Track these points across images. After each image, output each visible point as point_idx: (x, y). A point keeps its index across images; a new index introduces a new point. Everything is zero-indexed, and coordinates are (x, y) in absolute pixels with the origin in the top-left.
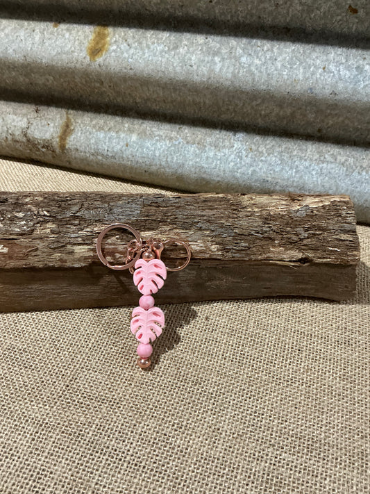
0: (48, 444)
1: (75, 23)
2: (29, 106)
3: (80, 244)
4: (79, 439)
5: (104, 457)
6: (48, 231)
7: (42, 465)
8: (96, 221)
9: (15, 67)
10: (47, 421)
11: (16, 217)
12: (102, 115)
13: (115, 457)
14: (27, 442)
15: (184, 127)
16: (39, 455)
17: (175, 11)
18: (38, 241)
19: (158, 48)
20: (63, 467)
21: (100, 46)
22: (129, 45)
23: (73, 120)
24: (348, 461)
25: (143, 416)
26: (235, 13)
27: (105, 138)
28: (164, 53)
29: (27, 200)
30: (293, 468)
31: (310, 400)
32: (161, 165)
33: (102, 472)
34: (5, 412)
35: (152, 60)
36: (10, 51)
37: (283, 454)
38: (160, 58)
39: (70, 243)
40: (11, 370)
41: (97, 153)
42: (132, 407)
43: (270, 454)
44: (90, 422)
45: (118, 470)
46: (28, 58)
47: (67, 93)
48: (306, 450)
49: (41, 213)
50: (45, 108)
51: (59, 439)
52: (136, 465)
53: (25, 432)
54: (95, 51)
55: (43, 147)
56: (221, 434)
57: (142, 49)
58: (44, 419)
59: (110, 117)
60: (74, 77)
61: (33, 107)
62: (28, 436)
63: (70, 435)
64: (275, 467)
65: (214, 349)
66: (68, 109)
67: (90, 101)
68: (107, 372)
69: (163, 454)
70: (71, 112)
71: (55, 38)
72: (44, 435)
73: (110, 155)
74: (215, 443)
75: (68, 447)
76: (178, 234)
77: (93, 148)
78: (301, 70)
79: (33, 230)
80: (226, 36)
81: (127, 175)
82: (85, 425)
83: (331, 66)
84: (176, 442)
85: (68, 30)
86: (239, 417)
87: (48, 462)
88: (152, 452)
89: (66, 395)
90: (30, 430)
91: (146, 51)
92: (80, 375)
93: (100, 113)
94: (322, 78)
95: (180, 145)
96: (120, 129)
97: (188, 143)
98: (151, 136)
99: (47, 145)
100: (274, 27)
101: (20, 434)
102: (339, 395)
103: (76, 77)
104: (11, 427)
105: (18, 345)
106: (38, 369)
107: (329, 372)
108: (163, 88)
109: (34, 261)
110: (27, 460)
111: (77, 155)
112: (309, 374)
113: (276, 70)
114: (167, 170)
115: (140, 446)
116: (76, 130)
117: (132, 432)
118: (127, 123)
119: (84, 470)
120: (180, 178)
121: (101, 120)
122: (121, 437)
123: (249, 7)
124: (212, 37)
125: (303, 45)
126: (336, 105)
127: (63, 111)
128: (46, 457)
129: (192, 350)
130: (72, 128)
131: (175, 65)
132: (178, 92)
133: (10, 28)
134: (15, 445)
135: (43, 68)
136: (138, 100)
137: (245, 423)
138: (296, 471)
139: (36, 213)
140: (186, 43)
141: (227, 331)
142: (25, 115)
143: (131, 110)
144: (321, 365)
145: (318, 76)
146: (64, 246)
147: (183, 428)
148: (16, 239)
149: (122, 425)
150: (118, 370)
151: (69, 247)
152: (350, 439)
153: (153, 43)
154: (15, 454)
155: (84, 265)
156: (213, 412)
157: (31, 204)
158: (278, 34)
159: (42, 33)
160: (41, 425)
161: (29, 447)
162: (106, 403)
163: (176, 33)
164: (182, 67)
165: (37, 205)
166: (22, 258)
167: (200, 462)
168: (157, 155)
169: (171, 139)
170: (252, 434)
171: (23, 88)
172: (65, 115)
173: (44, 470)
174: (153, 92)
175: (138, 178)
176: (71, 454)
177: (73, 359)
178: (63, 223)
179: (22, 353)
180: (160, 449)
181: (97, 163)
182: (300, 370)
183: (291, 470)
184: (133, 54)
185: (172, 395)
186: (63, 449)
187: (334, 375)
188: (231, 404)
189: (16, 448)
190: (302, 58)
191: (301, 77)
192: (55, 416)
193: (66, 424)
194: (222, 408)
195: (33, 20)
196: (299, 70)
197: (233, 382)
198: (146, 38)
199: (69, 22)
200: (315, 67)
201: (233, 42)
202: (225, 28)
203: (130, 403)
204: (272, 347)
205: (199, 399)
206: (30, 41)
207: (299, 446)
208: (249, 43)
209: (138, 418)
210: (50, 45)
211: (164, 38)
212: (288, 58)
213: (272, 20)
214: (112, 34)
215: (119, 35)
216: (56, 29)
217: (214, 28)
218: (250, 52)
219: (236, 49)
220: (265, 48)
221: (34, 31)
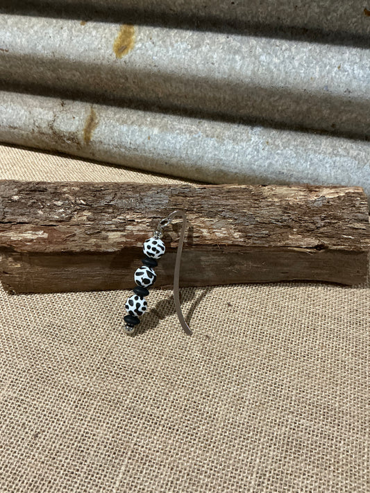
0: (90, 410)
1: (102, 22)
2: (55, 100)
3: (113, 231)
4: (118, 405)
5: (142, 421)
6: (85, 218)
7: (86, 429)
8: (128, 209)
9: (43, 63)
10: (88, 390)
11: (55, 205)
12: (125, 109)
13: (151, 421)
14: (71, 409)
15: (204, 121)
16: (82, 420)
17: (198, 11)
18: (75, 228)
19: (182, 47)
20: (105, 430)
21: (126, 43)
22: (153, 43)
23: (97, 114)
24: (360, 427)
25: (174, 386)
26: (256, 13)
27: (128, 131)
28: (187, 52)
29: (64, 190)
30: (311, 432)
31: (325, 374)
32: (181, 157)
33: (139, 434)
34: (49, 382)
35: (176, 58)
36: (39, 47)
37: (302, 420)
38: (183, 56)
39: (104, 230)
40: (52, 345)
41: (120, 146)
42: (164, 378)
43: (290, 420)
44: (127, 391)
45: (154, 432)
46: (56, 54)
47: (92, 88)
48: (322, 417)
49: (78, 201)
50: (71, 102)
51: (100, 406)
52: (170, 428)
53: (68, 400)
54: (121, 49)
55: (68, 140)
56: (245, 402)
57: (166, 47)
58: (86, 389)
59: (133, 111)
60: (100, 73)
61: (59, 101)
62: (72, 403)
63: (110, 402)
64: (294, 431)
65: (235, 328)
66: (93, 103)
67: (114, 96)
68: (139, 346)
69: (194, 419)
70: (95, 106)
71: (82, 35)
72: (86, 402)
73: (133, 147)
74: (239, 410)
75: (108, 412)
76: (203, 222)
77: (116, 140)
78: (318, 69)
79: (71, 218)
80: (246, 35)
81: (148, 167)
82: (122, 393)
83: (345, 66)
84: (204, 408)
85: (94, 27)
86: (261, 387)
87: (91, 426)
88: (184, 417)
89: (104, 367)
90: (73, 398)
91: (170, 49)
92: (115, 349)
93: (123, 107)
94: (337, 76)
95: (200, 139)
96: (143, 123)
97: (207, 136)
98: (172, 129)
99: (73, 137)
100: (293, 27)
101: (64, 402)
102: (352, 369)
103: (102, 72)
104: (55, 396)
105: (57, 322)
106: (77, 344)
107: (342, 349)
108: (185, 84)
109: (72, 246)
110: (72, 424)
111: (101, 148)
112: (323, 350)
113: (294, 68)
114: (187, 162)
115: (173, 411)
116: (101, 124)
117: (165, 400)
118: (149, 117)
119: (123, 433)
120: (199, 170)
121: (124, 114)
122: (156, 404)
123: (270, 9)
124: (233, 36)
125: (320, 45)
126: (350, 102)
127: (88, 105)
128: (89, 422)
129: (216, 328)
130: (97, 121)
131: (197, 62)
132: (199, 89)
133: (39, 25)
134: (60, 411)
135: (70, 64)
136: (160, 95)
137: (266, 393)
138: (313, 435)
139: (73, 201)
140: (208, 41)
141: (247, 312)
142: (51, 108)
143: (153, 104)
144: (334, 343)
145: (334, 75)
146: (99, 232)
147: (211, 396)
148: (55, 226)
149: (156, 393)
150: (149, 345)
151: (103, 233)
152: (361, 408)
153: (177, 42)
154: (61, 419)
155: (117, 250)
156: (237, 383)
157: (69, 193)
158: (296, 34)
159: (70, 30)
160: (83, 394)
161: (73, 413)
162: (140, 374)
163: (198, 33)
164: (204, 64)
165: (75, 194)
166: (61, 243)
167: (227, 426)
168: (178, 148)
169: (191, 132)
170: (273, 402)
171: (49, 82)
172: (90, 109)
173: (87, 433)
174: (176, 88)
175: (158, 169)
176: (111, 419)
177: (108, 335)
178: (97, 211)
179: (60, 330)
180: (191, 415)
181: (120, 155)
182: (315, 347)
183: (309, 434)
184: (157, 52)
185: (200, 367)
186: (104, 414)
187: (347, 352)
188: (253, 376)
189: (62, 414)
190: (318, 57)
191: (317, 75)
192: (95, 385)
193: (106, 392)
194: (245, 379)
195: (61, 18)
196: (315, 69)
197: (254, 357)
198: (170, 36)
199: (96, 21)
200: (331, 66)
201: (253, 41)
202: (246, 28)
203: (161, 374)
204: (289, 327)
205: (224, 372)
206: (58, 38)
207: (316, 413)
208: (269, 43)
209: (169, 388)
210: (77, 42)
211: (187, 36)
212: (305, 57)
213: (290, 21)
214: (137, 32)
215: (144, 33)
216: (83, 26)
217: (235, 28)
218: (269, 51)
219: (256, 48)
220: (284, 48)
221: (62, 28)
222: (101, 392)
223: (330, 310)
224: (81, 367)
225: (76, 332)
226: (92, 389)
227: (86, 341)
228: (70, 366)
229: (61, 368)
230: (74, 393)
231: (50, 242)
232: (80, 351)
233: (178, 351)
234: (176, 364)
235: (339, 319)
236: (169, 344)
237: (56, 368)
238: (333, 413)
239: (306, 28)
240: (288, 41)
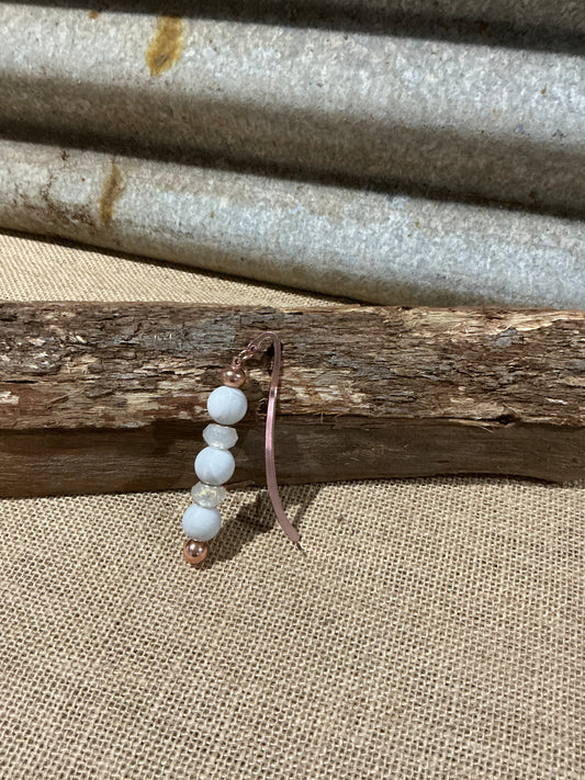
0: (88, 724)
1: (127, 12)
3: (136, 391)
4: (137, 715)
5: (178, 746)
6: (84, 368)
8: (163, 353)
9: (28, 85)
10: (85, 685)
11: (31, 345)
13: (196, 745)
14: (55, 720)
16: (73, 742)
18: (68, 386)
19: (265, 55)
20: (112, 763)
21: (167, 50)
22: (215, 49)
25: (241, 678)
28: (274, 64)
29: (48, 317)
30: (485, 767)
31: (512, 651)
33: (174, 770)
34: (18, 669)
35: (255, 74)
36: (19, 58)
37: (469, 743)
38: (268, 73)
39: (119, 389)
42: (223, 661)
43: (447, 743)
44: (155, 688)
45: (200, 767)
46: (48, 70)
48: (505, 735)
49: (72, 338)
51: (105, 716)
53: (51, 704)
54: (160, 59)
56: (367, 708)
57: (237, 56)
60: (124, 102)
62: (56, 709)
63: (123, 708)
67: (151, 142)
71: (93, 36)
72: (82, 708)
74: (357, 723)
75: (120, 729)
76: (297, 375)
78: (505, 94)
79: (59, 367)
80: (379, 35)
82: (146, 691)
83: (555, 89)
84: (293, 722)
85: (113, 23)
86: (396, 679)
87: (87, 754)
88: (255, 738)
89: (115, 639)
90: (58, 701)
91: (245, 59)
92: (137, 605)
94: (540, 107)
95: (300, 216)
96: (201, 189)
97: (312, 212)
100: (461, 20)
101: (42, 707)
103: (127, 101)
104: (28, 696)
106: (70, 595)
107: (544, 603)
108: (273, 121)
109: (63, 419)
110: (54, 750)
112: (511, 606)
113: (463, 93)
115: (235, 728)
117: (223, 705)
119: (145, 767)
122: (206, 712)
124: (356, 37)
125: (508, 52)
126: (562, 153)
128: (85, 746)
129: (319, 564)
131: (293, 83)
132: (296, 129)
133: (17, 19)
134: (35, 724)
135: (73, 87)
136: (231, 141)
137: (406, 690)
139: (64, 338)
140: (312, 46)
141: (377, 533)
143: (219, 156)
144: (531, 592)
145: (534, 105)
146: (110, 394)
147: (306, 697)
148: (31, 382)
149: (207, 692)
150: (199, 597)
151: (118, 394)
153: (256, 46)
155: (143, 424)
156: (354, 671)
157: (56, 323)
158: (467, 33)
159: (71, 28)
160: (76, 693)
161: (58, 728)
162: (180, 654)
163: (295, 30)
164: (304, 86)
165: (66, 325)
166: (42, 413)
167: (333, 755)
168: (262, 232)
169: (285, 205)
170: (418, 708)
174: (256, 127)
176: (124, 741)
177: (126, 578)
178: (107, 355)
180: (269, 733)
182: (496, 600)
184: (222, 64)
185: (288, 641)
186: (111, 732)
187: (553, 608)
188: (383, 657)
190: (506, 73)
191: (504, 105)
192: (99, 675)
193: (116, 689)
194: (368, 664)
195: (56, 6)
196: (502, 93)
197: (386, 619)
198: (245, 36)
199: (116, 10)
200: (529, 89)
201: (390, 44)
202: (378, 21)
203: (218, 655)
204: (451, 561)
205: (331, 649)
206: (51, 42)
207: (495, 728)
208: (418, 47)
209: (233, 681)
210: (84, 49)
211: (275, 37)
212: (482, 73)
213: (457, 9)
214: (188, 29)
215: (198, 32)
216: (93, 21)
217: (359, 21)
218: (419, 62)
219: (396, 57)
220: (445, 56)
221: (57, 24)
222: (109, 688)
223: (524, 530)
224: (76, 638)
225: (70, 571)
226: (91, 683)
227: (88, 589)
228: (56, 637)
229: (40, 641)
230: (60, 690)
231: (23, 413)
232: (76, 609)
233: (250, 609)
234: (245, 634)
235: (540, 547)
236: (236, 595)
237: (30, 641)
238: (524, 727)
239: (485, 20)
240: (453, 45)
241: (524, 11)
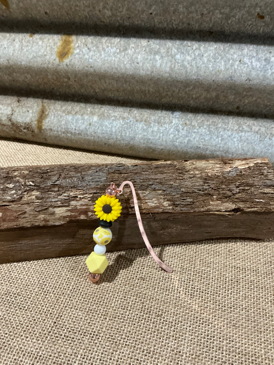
1: (47, 33)
2: (12, 97)
3: (59, 207)
6: (34, 197)
8: (72, 187)
9: (1, 68)
11: (8, 187)
12: (70, 102)
15: (134, 109)
17: (123, 21)
18: (26, 206)
19: (112, 51)
21: (66, 50)
22: (89, 49)
23: (47, 107)
25: (119, 345)
26: (170, 21)
27: (73, 120)
28: (116, 54)
29: (15, 174)
31: (250, 322)
32: (117, 139)
35: (107, 60)
38: (114, 58)
39: (51, 206)
40: (8, 312)
41: (67, 132)
42: (109, 338)
44: (76, 353)
46: (10, 61)
47: (41, 87)
49: (28, 183)
50: (25, 99)
54: (63, 54)
55: (25, 129)
57: (99, 52)
58: (38, 353)
59: (76, 103)
60: (47, 75)
61: (16, 99)
66: (43, 99)
67: (60, 92)
68: (86, 309)
70: (45, 101)
71: (31, 45)
73: (77, 132)
77: (63, 127)
78: (223, 63)
79: (21, 198)
80: (163, 39)
81: (91, 147)
82: (71, 355)
83: (245, 59)
85: (40, 39)
89: (54, 330)
91: (103, 53)
92: (64, 313)
94: (239, 68)
95: (131, 123)
96: (84, 113)
97: (137, 121)
98: (108, 116)
99: (28, 127)
100: (201, 31)
105: (13, 290)
106: (31, 310)
107: (262, 298)
108: (117, 81)
109: (24, 223)
111: (52, 134)
112: (247, 300)
113: (203, 63)
114: (122, 142)
116: (50, 114)
118: (89, 108)
120: (132, 148)
121: (69, 106)
123: (181, 16)
124: (153, 40)
125: (223, 44)
126: (251, 88)
127: (39, 101)
130: (47, 113)
131: (125, 63)
132: (128, 84)
135: (23, 69)
136: (97, 90)
137: (200, 345)
139: (23, 183)
140: (133, 46)
142: (9, 105)
143: (92, 98)
144: (255, 293)
145: (236, 67)
146: (47, 209)
148: (8, 206)
149: (102, 354)
150: (94, 307)
151: (51, 209)
153: (108, 47)
155: (63, 223)
156: (174, 338)
157: (19, 177)
158: (204, 37)
159: (21, 42)
160: (36, 358)
162: (87, 336)
163: (125, 38)
164: (131, 64)
165: (24, 177)
166: (13, 220)
169: (124, 119)
170: (207, 354)
172: (41, 104)
174: (109, 84)
175: (99, 149)
177: (58, 300)
178: (45, 190)
179: (16, 297)
181: (67, 139)
182: (239, 298)
184: (92, 56)
185: (140, 326)
187: (267, 300)
188: (188, 330)
190: (222, 54)
191: (222, 68)
192: (47, 349)
193: (56, 355)
194: (181, 334)
195: (13, 32)
196: (221, 63)
197: (187, 312)
198: (102, 43)
199: (42, 33)
200: (233, 60)
201: (169, 43)
202: (163, 33)
203: (106, 335)
204: (216, 281)
205: (162, 328)
206: (12, 48)
207: (246, 361)
208: (181, 44)
209: (114, 347)
210: (27, 51)
211: (116, 42)
212: (212, 54)
213: (198, 26)
214: (75, 40)
215: (80, 41)
216: (31, 38)
217: (154, 33)
218: (183, 50)
219: (172, 49)
220: (194, 48)
221: (14, 40)
222: (53, 355)
223: (249, 263)
224: (35, 331)
225: (30, 298)
226: (44, 353)
227: (39, 306)
228: (25, 331)
229: (16, 334)
230: (28, 358)
231: (4, 220)
232: (34, 317)
233: (120, 311)
234: (119, 324)
235: (257, 271)
236: (113, 305)
237: (11, 334)
238: (260, 360)
239: (211, 31)
240: (198, 42)
241: (228, 26)
